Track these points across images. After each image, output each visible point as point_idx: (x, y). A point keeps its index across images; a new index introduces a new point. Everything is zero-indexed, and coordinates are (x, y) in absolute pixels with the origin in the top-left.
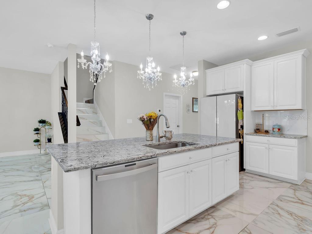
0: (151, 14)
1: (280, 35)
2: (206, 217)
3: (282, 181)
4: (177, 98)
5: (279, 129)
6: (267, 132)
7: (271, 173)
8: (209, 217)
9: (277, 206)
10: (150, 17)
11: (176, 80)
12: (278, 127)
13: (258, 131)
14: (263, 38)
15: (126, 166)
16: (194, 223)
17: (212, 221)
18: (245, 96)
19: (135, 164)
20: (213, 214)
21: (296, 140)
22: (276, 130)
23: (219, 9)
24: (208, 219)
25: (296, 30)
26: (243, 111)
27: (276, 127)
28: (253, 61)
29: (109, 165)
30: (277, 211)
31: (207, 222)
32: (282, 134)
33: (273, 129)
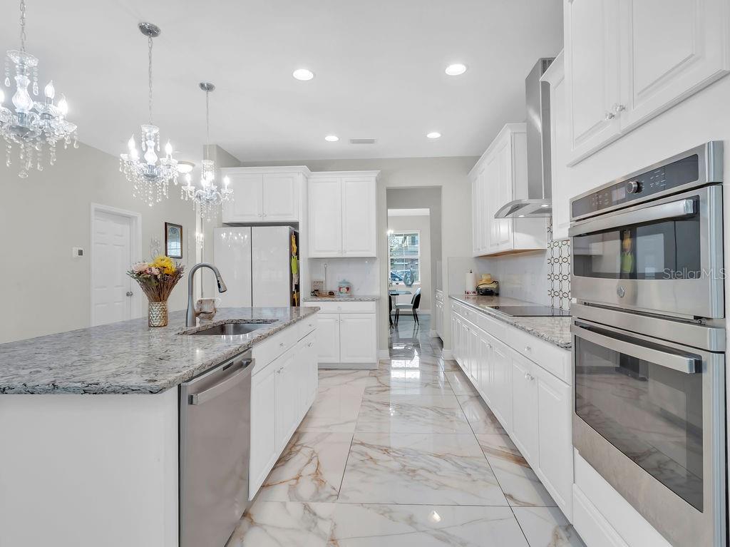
0: (158, 26)
1: (354, 142)
2: (293, 450)
3: (357, 370)
4: (127, 219)
5: (348, 289)
6: (331, 294)
7: (343, 361)
8: (298, 448)
9: (370, 401)
10: (150, 31)
11: (189, 184)
12: (346, 286)
13: (316, 293)
14: (332, 138)
15: (224, 369)
16: (283, 465)
17: (305, 451)
18: (301, 231)
19: (232, 364)
20: (300, 443)
21: (374, 302)
22: (344, 290)
23: (296, 79)
24: (299, 451)
25: (371, 142)
26: (298, 259)
27: (344, 285)
28: (312, 170)
29: (207, 368)
30: (374, 407)
31: (299, 456)
32: (351, 296)
33: (340, 288)
